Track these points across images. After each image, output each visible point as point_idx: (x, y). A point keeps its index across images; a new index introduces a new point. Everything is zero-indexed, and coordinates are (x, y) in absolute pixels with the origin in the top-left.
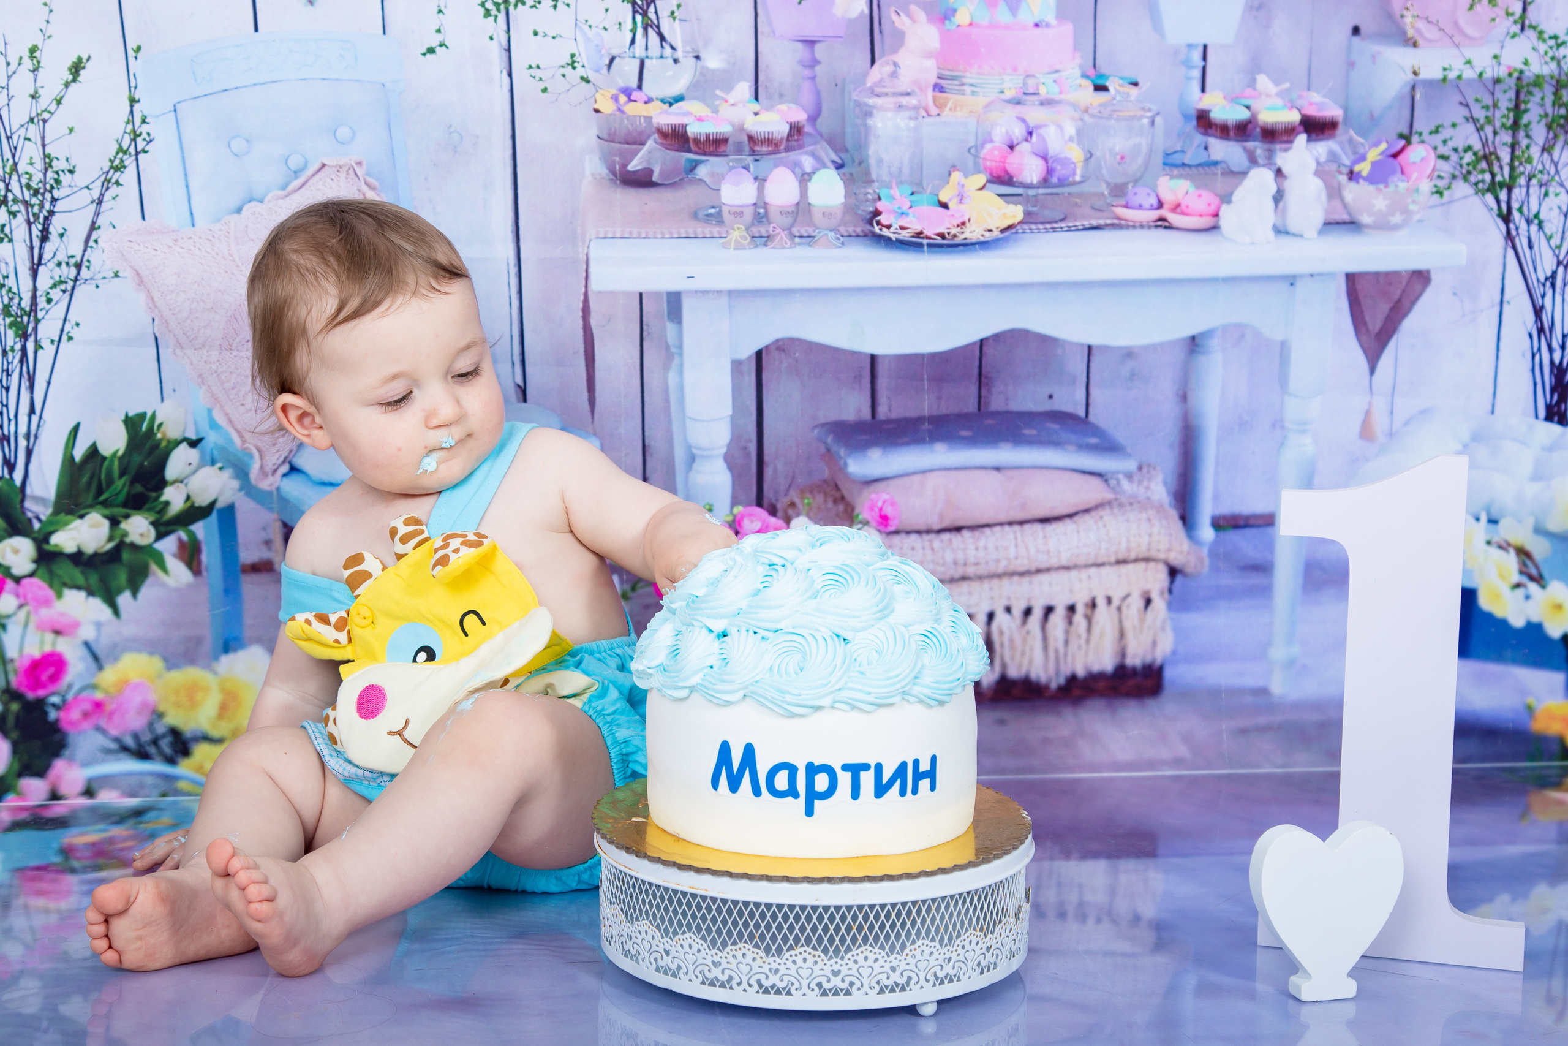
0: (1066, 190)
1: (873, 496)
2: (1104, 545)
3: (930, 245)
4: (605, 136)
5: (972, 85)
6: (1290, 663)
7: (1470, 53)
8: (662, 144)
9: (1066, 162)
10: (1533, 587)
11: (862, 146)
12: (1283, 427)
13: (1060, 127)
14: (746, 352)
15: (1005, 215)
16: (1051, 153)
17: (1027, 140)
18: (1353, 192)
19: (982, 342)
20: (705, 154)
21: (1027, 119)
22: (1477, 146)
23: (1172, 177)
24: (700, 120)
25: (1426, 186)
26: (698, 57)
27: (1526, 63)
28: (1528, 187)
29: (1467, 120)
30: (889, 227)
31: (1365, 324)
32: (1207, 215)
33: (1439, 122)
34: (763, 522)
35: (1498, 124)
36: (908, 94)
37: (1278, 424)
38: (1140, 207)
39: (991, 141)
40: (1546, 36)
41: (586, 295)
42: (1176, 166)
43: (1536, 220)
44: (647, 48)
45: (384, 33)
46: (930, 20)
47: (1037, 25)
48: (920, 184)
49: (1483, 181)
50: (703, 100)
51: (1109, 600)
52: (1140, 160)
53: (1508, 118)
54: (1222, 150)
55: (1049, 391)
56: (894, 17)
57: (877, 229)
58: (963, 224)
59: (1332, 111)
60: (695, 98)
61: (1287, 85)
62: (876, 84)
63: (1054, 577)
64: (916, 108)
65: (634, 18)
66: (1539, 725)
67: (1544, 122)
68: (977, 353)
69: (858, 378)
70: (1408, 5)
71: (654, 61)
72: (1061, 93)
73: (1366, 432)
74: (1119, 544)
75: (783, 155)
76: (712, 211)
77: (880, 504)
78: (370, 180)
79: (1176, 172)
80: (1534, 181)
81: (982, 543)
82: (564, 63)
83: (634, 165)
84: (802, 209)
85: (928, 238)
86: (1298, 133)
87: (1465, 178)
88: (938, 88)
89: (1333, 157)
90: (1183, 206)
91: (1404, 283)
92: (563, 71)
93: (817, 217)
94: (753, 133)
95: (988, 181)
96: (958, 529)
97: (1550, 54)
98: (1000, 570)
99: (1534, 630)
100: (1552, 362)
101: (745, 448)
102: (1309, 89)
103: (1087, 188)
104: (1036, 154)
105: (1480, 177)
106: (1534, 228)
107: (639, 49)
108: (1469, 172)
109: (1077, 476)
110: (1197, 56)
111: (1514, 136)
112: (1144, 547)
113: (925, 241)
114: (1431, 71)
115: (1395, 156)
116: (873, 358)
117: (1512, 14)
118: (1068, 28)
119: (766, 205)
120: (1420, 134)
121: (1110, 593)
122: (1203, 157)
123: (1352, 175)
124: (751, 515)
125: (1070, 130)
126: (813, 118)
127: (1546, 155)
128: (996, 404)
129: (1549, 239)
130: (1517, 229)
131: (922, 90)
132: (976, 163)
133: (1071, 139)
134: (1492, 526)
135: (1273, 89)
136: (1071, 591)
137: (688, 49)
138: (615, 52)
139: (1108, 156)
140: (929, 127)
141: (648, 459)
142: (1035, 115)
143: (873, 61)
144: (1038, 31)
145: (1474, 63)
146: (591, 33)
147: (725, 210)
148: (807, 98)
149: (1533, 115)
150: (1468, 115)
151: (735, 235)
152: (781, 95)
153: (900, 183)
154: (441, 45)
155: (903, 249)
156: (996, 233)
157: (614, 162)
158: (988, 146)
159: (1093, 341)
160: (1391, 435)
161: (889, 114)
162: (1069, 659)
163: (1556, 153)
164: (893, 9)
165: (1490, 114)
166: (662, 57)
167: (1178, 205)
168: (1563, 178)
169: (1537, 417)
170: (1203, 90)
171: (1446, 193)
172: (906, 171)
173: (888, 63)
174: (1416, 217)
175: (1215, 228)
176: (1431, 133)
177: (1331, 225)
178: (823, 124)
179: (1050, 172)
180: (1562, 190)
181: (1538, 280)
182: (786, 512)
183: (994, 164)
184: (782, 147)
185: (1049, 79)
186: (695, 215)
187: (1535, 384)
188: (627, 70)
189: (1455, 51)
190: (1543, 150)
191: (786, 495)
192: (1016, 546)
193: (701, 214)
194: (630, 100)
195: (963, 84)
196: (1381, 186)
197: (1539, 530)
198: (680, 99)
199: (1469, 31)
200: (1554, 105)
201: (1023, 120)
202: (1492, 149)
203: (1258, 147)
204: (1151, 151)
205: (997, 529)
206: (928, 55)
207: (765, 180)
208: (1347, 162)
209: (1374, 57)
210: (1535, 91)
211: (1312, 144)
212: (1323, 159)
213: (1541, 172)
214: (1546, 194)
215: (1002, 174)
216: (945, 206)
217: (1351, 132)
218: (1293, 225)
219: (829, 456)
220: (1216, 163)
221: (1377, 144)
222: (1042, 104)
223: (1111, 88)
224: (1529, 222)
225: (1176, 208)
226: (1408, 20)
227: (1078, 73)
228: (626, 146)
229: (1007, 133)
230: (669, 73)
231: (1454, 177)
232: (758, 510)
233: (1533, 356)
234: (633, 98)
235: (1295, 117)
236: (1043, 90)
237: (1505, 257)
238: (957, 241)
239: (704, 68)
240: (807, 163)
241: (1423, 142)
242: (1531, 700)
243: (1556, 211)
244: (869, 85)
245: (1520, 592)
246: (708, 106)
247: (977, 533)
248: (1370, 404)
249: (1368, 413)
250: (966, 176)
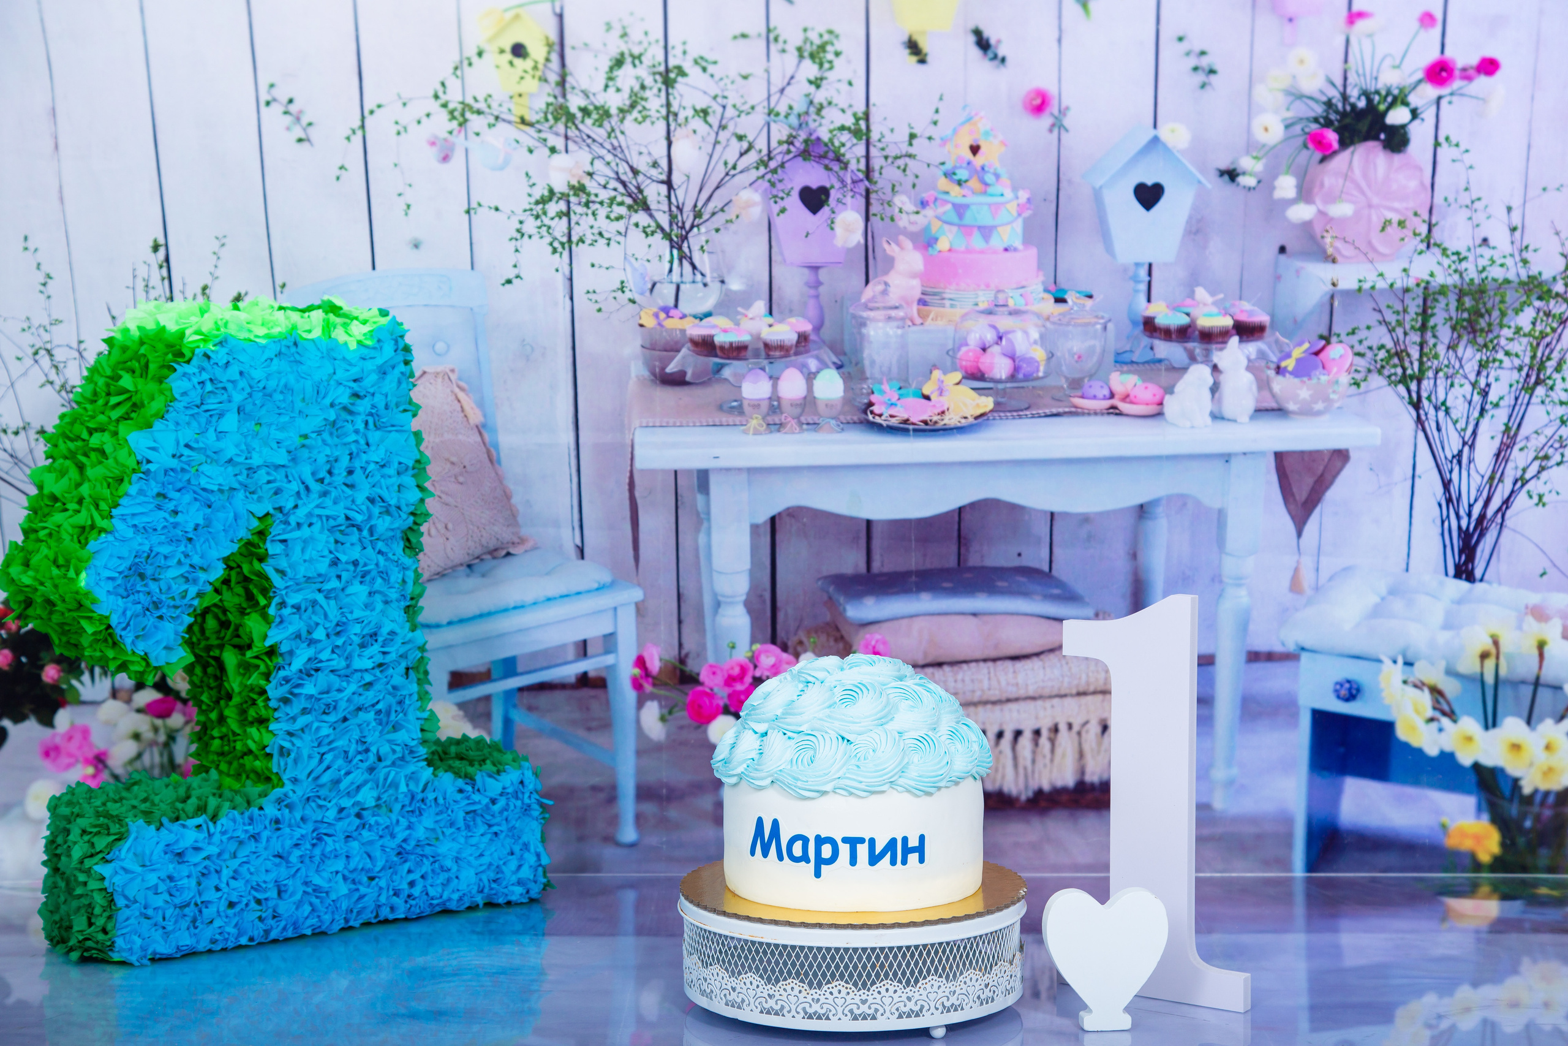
0: (1030, 384)
1: (868, 636)
2: (1066, 680)
3: (915, 430)
4: (648, 345)
5: (951, 299)
6: (1230, 783)
7: (1382, 267)
8: (694, 351)
9: (1031, 361)
10: (1445, 721)
11: (858, 350)
12: (1221, 582)
13: (1026, 333)
14: (763, 517)
15: (978, 405)
16: (1018, 354)
17: (997, 343)
18: (1280, 384)
19: (960, 510)
20: (728, 358)
21: (998, 326)
22: (1390, 345)
23: (1122, 372)
24: (725, 331)
25: (1345, 379)
26: (723, 282)
27: (1432, 275)
28: (1436, 379)
29: (1380, 323)
30: (880, 415)
31: (1293, 495)
32: (1152, 404)
33: (1355, 325)
34: (777, 657)
35: (1408, 327)
36: (896, 308)
37: (1217, 578)
38: (1095, 397)
39: (967, 345)
40: (1449, 252)
41: (631, 472)
42: (1126, 363)
43: (1443, 407)
44: (682, 275)
45: (472, 268)
46: (916, 247)
47: (1006, 250)
48: (906, 380)
49: (1395, 374)
50: (727, 315)
51: (1070, 726)
52: (1095, 359)
53: (1417, 321)
54: (1164, 349)
55: (1019, 551)
56: (886, 246)
57: (870, 417)
58: (943, 412)
59: (1261, 317)
60: (721, 314)
61: (1221, 296)
62: (870, 300)
63: (1022, 705)
64: (903, 319)
65: (671, 252)
66: (1452, 842)
67: (1449, 324)
68: (957, 518)
69: (856, 539)
70: (1328, 228)
71: (688, 286)
72: (1026, 304)
73: (1295, 585)
74: (1080, 678)
75: (793, 358)
76: (735, 404)
77: (873, 643)
78: (462, 384)
79: (1125, 368)
80: (1441, 374)
81: (960, 676)
82: (615, 288)
83: (671, 368)
84: (808, 402)
85: (913, 424)
86: (1231, 336)
87: (1380, 372)
88: (922, 302)
89: (1262, 355)
90: (1132, 397)
91: (1326, 460)
92: (614, 294)
93: (821, 408)
94: (768, 341)
95: (964, 378)
96: (940, 665)
97: (1453, 267)
98: (976, 699)
99: (1447, 758)
100: (1460, 527)
101: (761, 596)
102: (1241, 299)
103: (1048, 382)
104: (1005, 355)
105: (1393, 371)
106: (1441, 414)
107: (675, 277)
108: (1383, 367)
109: (1043, 621)
110: (1143, 273)
111: (1422, 336)
112: (1101, 682)
113: (911, 427)
114: (1348, 282)
115: (1317, 353)
116: (869, 523)
117: (1419, 235)
118: (1033, 252)
119: (779, 399)
120: (1339, 335)
121: (1071, 720)
122: (1149, 356)
123: (1279, 370)
124: (767, 651)
125: (1035, 335)
126: (817, 329)
127: (1451, 352)
128: (973, 560)
129: (1455, 423)
130: (1426, 414)
131: (909, 304)
132: (953, 363)
133: (1035, 342)
134: (1408, 668)
135: (1209, 299)
136: (1037, 718)
137: (715, 275)
138: (656, 279)
139: (1067, 356)
140: (914, 334)
141: (682, 605)
142: (1004, 323)
143: (867, 282)
144: (1007, 254)
145: (1386, 275)
146: (636, 265)
147: (745, 403)
148: (812, 312)
149: (1439, 318)
150: (1381, 319)
151: (754, 423)
152: (791, 311)
153: (890, 380)
154: (518, 277)
155: (892, 433)
156: (971, 420)
157: (654, 366)
158: (964, 349)
159: (1056, 508)
160: (1317, 589)
161: (880, 324)
162: (1036, 775)
163: (1460, 350)
164: (884, 239)
165: (1400, 318)
166: (694, 282)
167: (1128, 396)
168: (1467, 371)
169: (1447, 574)
170: (1149, 300)
171: (1362, 384)
172: (895, 370)
173: (879, 283)
174: (1337, 405)
175: (1159, 414)
176: (1348, 334)
177: (1260, 412)
178: (826, 333)
179: (1016, 369)
180: (1466, 382)
181: (1446, 458)
182: (795, 649)
183: (969, 364)
184: (792, 352)
185: (1016, 294)
186: (720, 408)
187: (1445, 547)
188: (666, 293)
189: (1370, 266)
190: (1449, 348)
191: (796, 634)
192: (989, 679)
193: (725, 407)
194: (668, 316)
195: (943, 299)
196: (1305, 379)
197: (1451, 672)
198: (708, 315)
199: (1382, 249)
200: (1457, 309)
201: (994, 327)
202: (1403, 347)
203: (1197, 347)
204: (1104, 351)
205: (973, 665)
206: (914, 276)
207: (778, 379)
208: (1275, 359)
209: (1298, 272)
210: (1441, 298)
211: (1244, 345)
212: (1253, 357)
213: (1447, 366)
214: (1452, 385)
215: (975, 371)
216: (927, 398)
217: (1278, 334)
218: (1228, 411)
219: (831, 603)
220: (1160, 361)
221: (1300, 344)
222: (1010, 314)
223: (1069, 301)
224: (1437, 409)
225: (1126, 398)
226: (1328, 240)
227: (1041, 288)
228: (665, 353)
229: (981, 338)
230: (700, 295)
231: (1369, 371)
232: (773, 648)
233: (1443, 522)
234: (671, 314)
235: (1228, 322)
236: (1011, 303)
237: (1416, 438)
238: (938, 426)
239: (729, 291)
240: (813, 364)
241: (1341, 342)
242: (1445, 820)
243: (1461, 399)
244: (863, 300)
245: (1434, 725)
246: (731, 320)
247: (956, 668)
248: (1298, 562)
249: (1296, 570)
250: (945, 373)
